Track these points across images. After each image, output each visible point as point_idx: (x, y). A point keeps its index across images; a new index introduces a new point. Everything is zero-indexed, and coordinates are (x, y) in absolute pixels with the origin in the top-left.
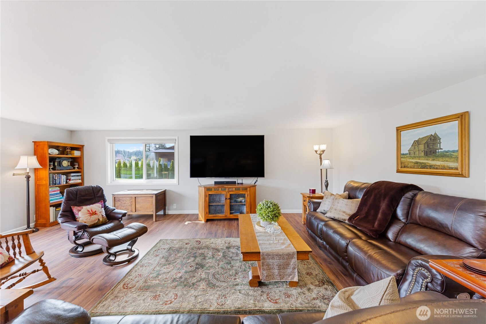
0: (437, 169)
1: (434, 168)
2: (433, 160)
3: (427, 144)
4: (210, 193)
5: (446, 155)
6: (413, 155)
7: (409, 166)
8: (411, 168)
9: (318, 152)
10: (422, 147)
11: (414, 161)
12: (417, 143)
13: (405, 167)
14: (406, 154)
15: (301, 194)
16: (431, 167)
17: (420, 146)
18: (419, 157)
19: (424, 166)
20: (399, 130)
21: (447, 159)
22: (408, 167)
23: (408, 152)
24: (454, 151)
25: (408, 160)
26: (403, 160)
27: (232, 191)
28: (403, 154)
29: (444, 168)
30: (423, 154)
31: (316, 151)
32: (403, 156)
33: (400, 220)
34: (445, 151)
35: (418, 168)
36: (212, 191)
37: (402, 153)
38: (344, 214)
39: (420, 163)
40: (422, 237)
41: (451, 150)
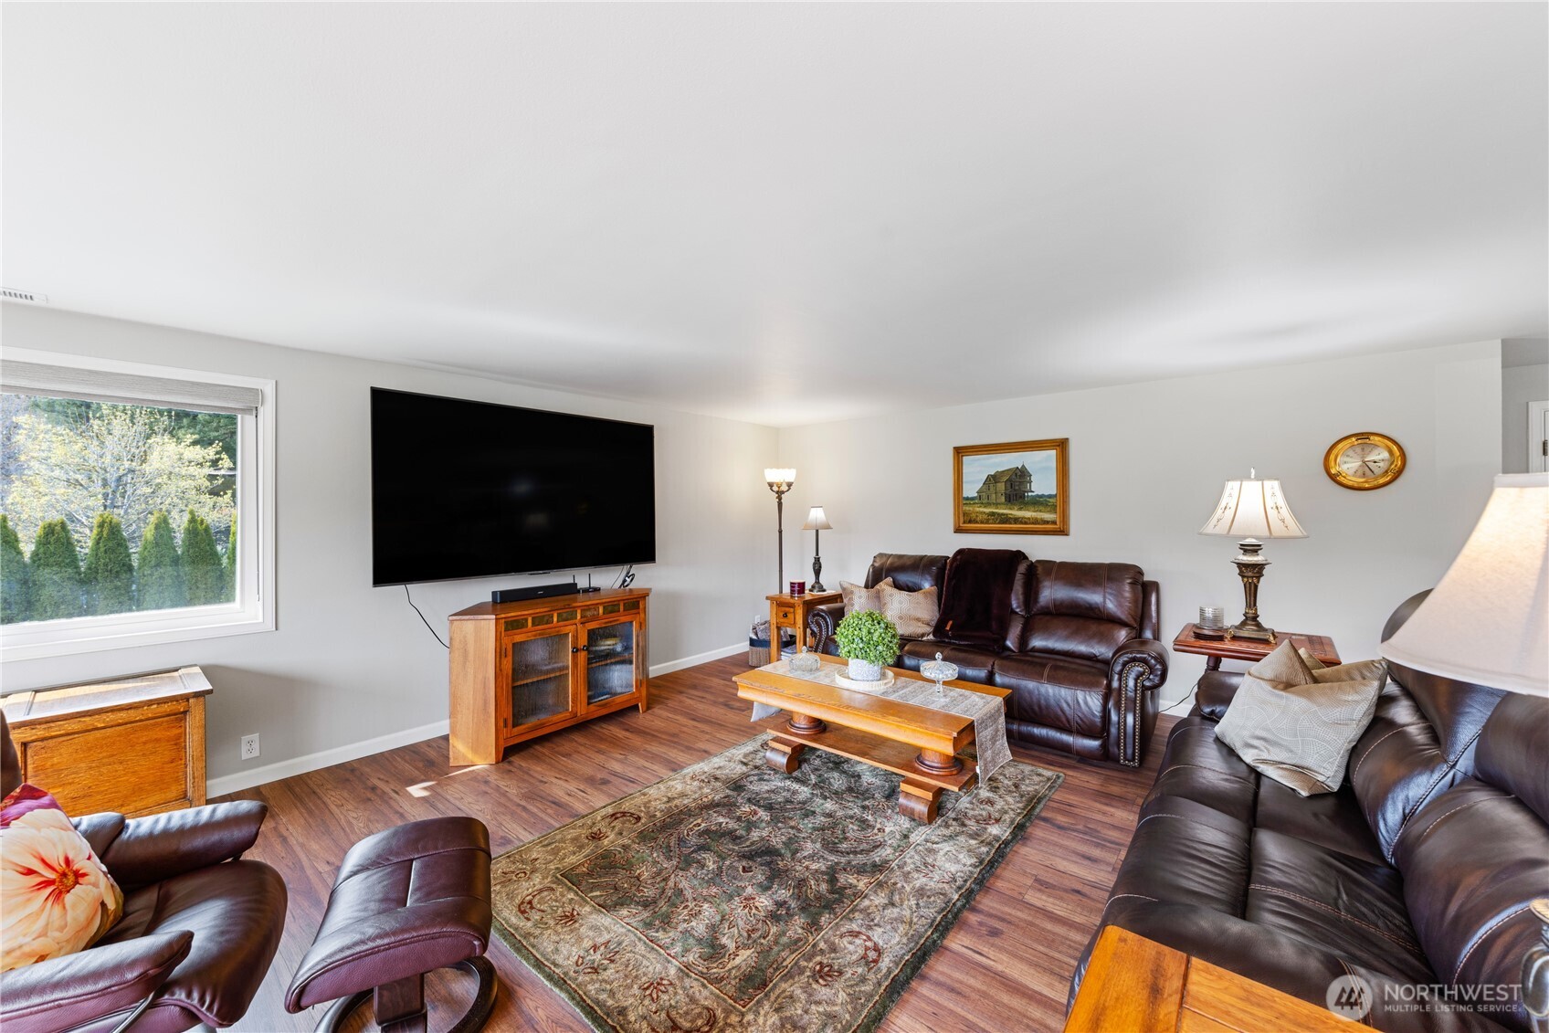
0: (1026, 523)
1: (1021, 523)
2: (1020, 509)
3: (1010, 483)
4: (518, 638)
5: (1039, 502)
6: (985, 501)
7: (978, 519)
8: (982, 523)
9: (775, 488)
10: (1001, 487)
11: (987, 510)
12: (993, 479)
13: (970, 522)
14: (973, 499)
15: (767, 598)
16: (1016, 520)
17: (999, 485)
18: (997, 505)
19: (1005, 519)
20: (960, 452)
21: (1041, 508)
22: (977, 522)
23: (976, 495)
24: (1050, 496)
25: (978, 509)
26: (967, 508)
27: (595, 618)
28: (967, 499)
29: (1036, 521)
30: (1003, 499)
31: (771, 485)
32: (968, 502)
33: (1017, 613)
34: (1038, 496)
35: (995, 523)
36: (524, 630)
37: (965, 495)
38: (920, 624)
39: (999, 514)
40: (1065, 633)
41: (1046, 494)
